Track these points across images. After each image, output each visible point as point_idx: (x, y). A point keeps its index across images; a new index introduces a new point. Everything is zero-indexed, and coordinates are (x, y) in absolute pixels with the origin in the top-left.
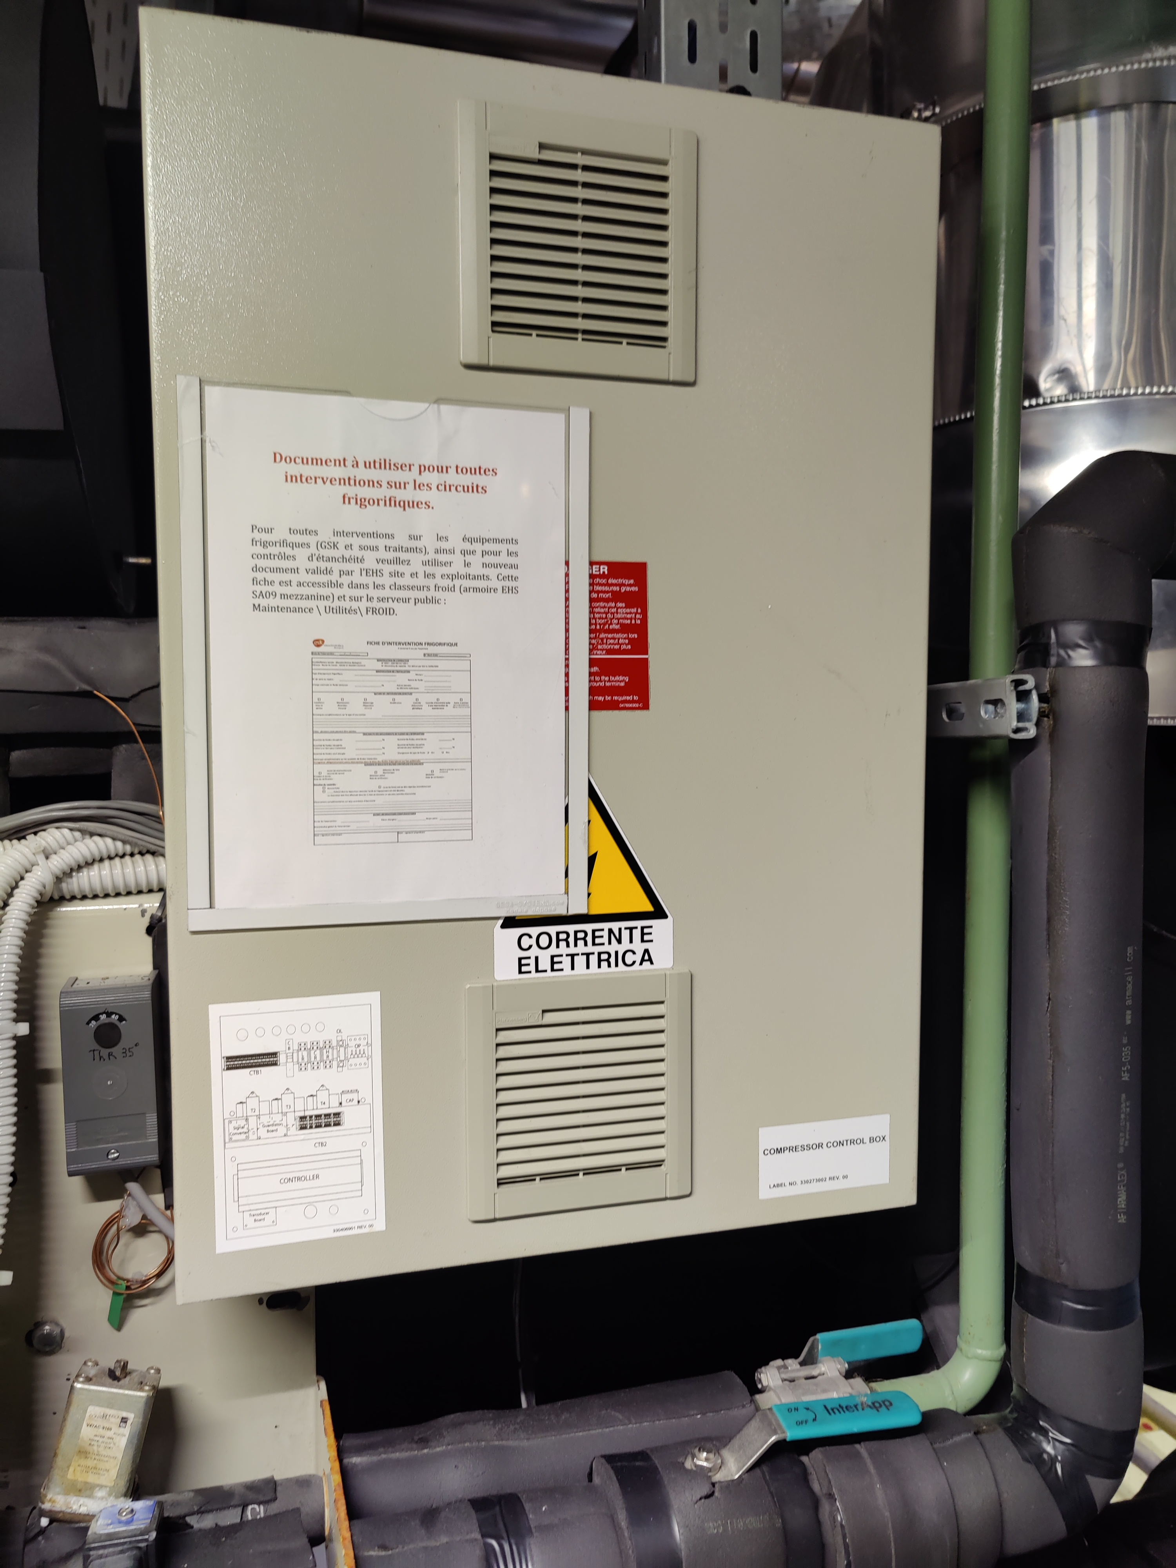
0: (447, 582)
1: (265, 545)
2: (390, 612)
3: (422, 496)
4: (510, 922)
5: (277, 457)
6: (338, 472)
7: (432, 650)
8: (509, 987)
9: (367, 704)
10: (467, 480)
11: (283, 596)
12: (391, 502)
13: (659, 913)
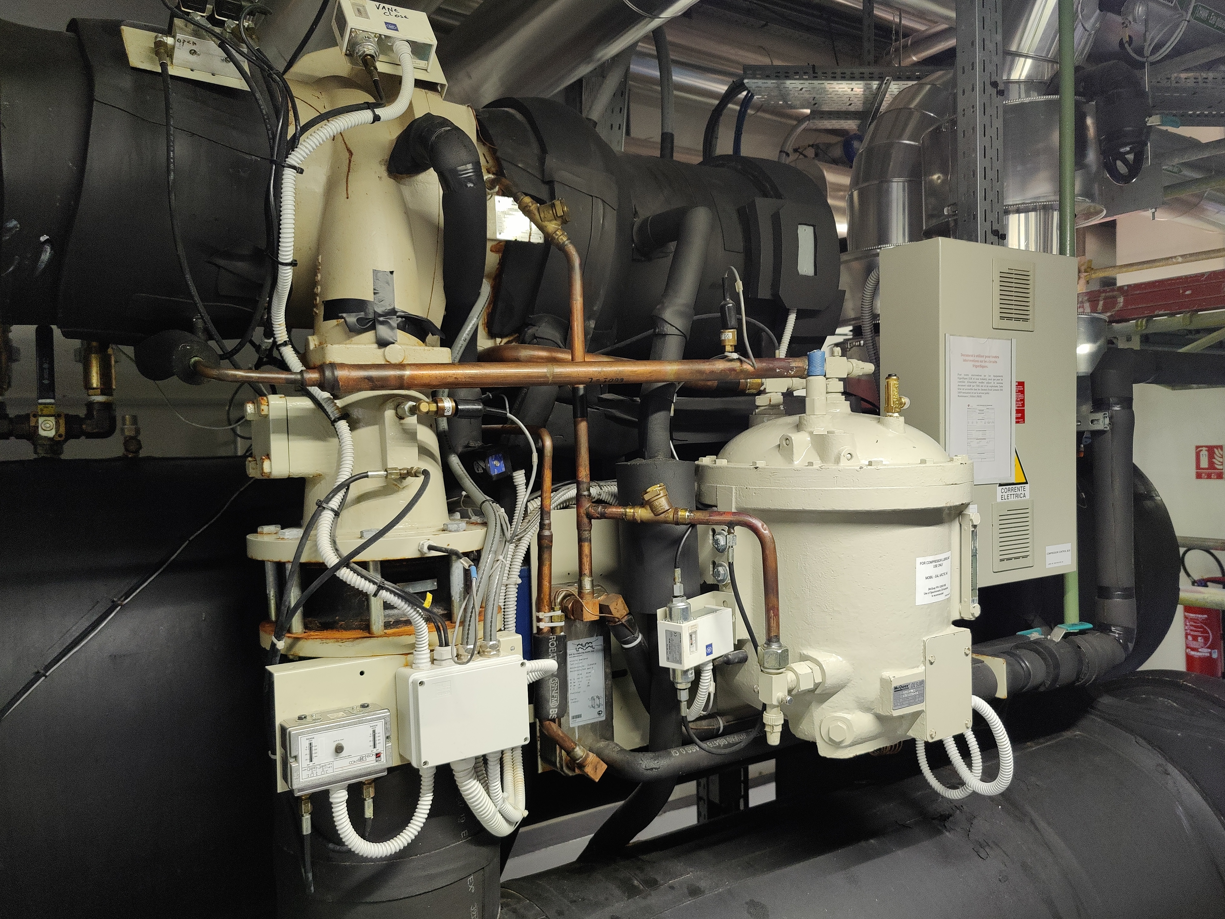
0: (990, 388)
1: (960, 379)
2: (981, 396)
3: (986, 364)
4: (1000, 485)
5: (962, 355)
6: (971, 358)
7: (988, 407)
8: (1000, 503)
9: (977, 423)
10: (994, 359)
11: (963, 393)
12: (981, 366)
13: (1026, 483)
